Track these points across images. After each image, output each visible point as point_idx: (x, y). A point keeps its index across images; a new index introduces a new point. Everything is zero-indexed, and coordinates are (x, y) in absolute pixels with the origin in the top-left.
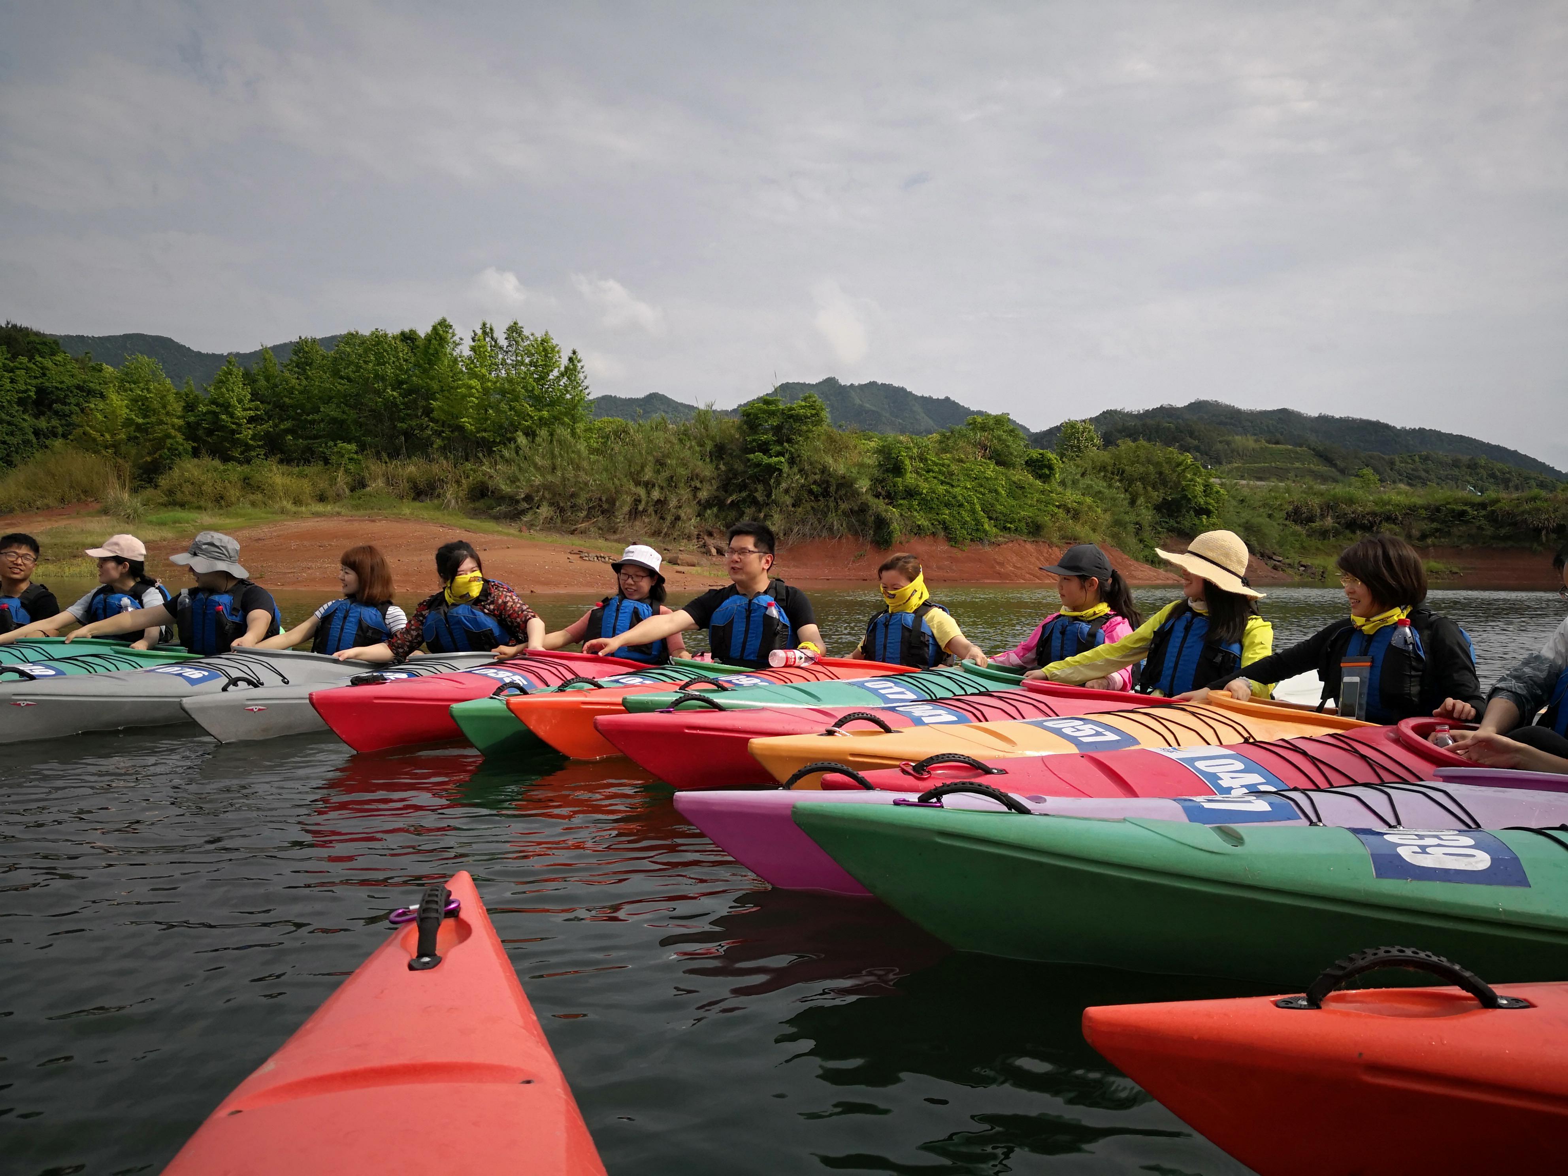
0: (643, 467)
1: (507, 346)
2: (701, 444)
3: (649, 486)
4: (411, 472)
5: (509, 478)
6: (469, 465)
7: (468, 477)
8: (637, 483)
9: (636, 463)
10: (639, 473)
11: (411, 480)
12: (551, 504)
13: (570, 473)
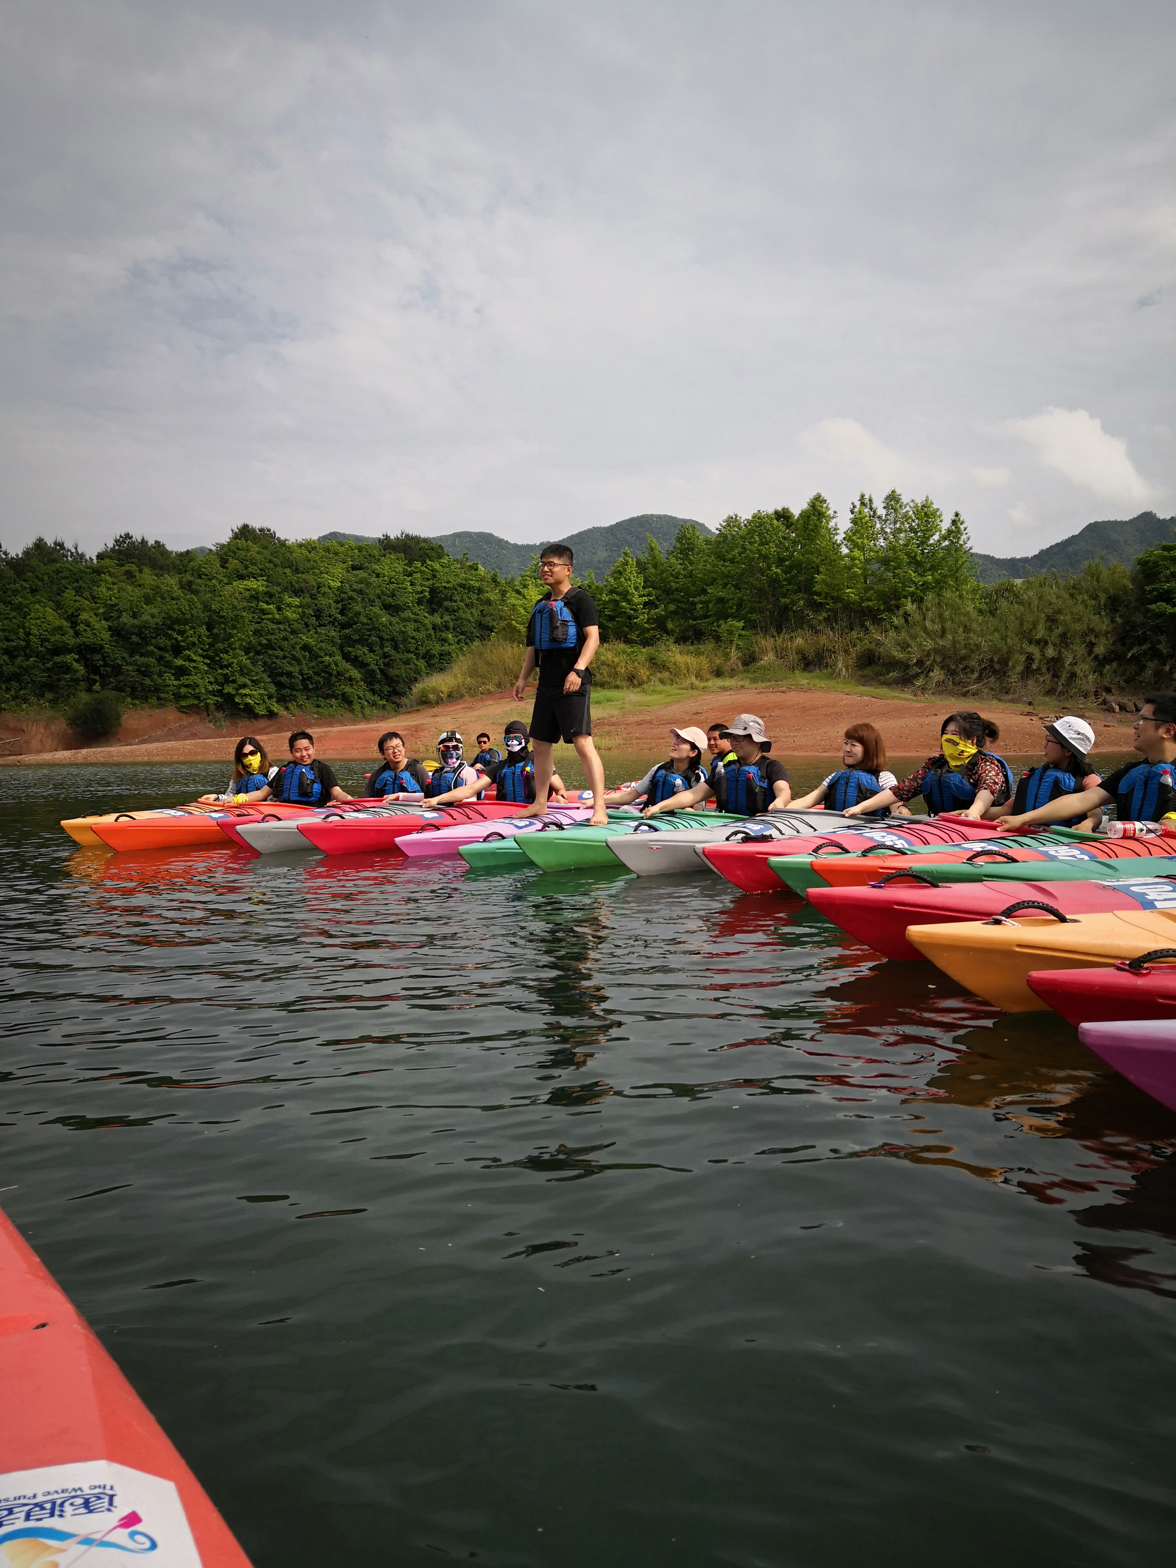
0: (1035, 625)
1: (886, 515)
2: (1095, 597)
3: (1042, 643)
4: (798, 645)
5: (899, 644)
6: (854, 634)
7: (855, 646)
8: (1030, 642)
9: (1028, 622)
10: (1031, 631)
11: (800, 651)
12: (942, 668)
13: (961, 636)
